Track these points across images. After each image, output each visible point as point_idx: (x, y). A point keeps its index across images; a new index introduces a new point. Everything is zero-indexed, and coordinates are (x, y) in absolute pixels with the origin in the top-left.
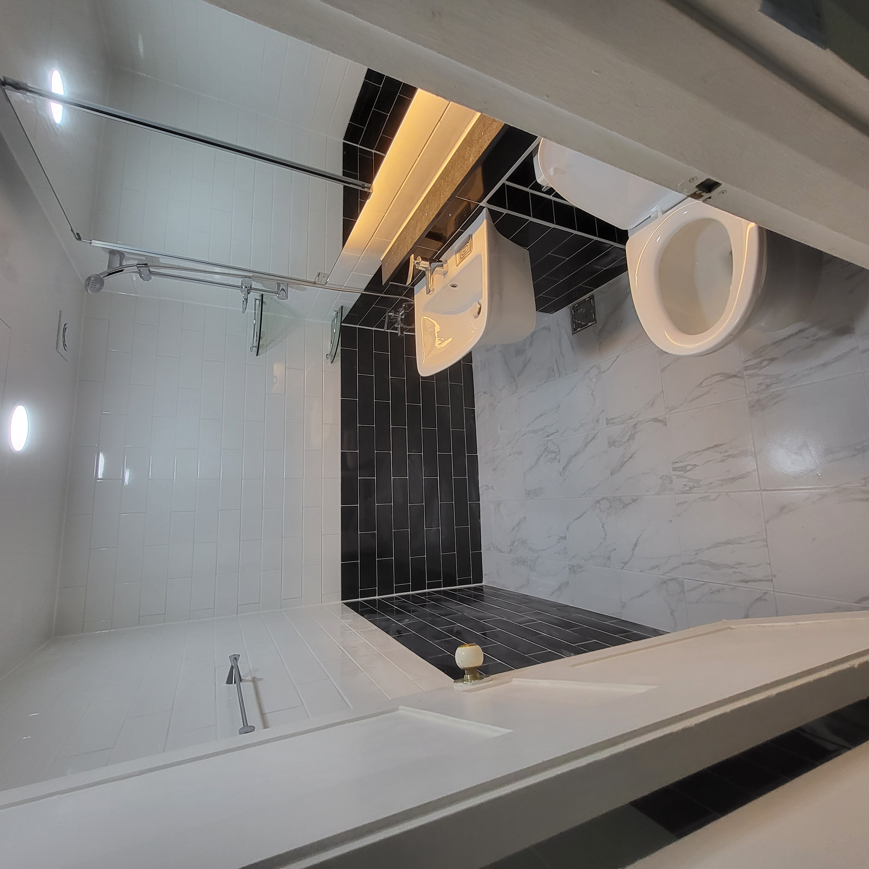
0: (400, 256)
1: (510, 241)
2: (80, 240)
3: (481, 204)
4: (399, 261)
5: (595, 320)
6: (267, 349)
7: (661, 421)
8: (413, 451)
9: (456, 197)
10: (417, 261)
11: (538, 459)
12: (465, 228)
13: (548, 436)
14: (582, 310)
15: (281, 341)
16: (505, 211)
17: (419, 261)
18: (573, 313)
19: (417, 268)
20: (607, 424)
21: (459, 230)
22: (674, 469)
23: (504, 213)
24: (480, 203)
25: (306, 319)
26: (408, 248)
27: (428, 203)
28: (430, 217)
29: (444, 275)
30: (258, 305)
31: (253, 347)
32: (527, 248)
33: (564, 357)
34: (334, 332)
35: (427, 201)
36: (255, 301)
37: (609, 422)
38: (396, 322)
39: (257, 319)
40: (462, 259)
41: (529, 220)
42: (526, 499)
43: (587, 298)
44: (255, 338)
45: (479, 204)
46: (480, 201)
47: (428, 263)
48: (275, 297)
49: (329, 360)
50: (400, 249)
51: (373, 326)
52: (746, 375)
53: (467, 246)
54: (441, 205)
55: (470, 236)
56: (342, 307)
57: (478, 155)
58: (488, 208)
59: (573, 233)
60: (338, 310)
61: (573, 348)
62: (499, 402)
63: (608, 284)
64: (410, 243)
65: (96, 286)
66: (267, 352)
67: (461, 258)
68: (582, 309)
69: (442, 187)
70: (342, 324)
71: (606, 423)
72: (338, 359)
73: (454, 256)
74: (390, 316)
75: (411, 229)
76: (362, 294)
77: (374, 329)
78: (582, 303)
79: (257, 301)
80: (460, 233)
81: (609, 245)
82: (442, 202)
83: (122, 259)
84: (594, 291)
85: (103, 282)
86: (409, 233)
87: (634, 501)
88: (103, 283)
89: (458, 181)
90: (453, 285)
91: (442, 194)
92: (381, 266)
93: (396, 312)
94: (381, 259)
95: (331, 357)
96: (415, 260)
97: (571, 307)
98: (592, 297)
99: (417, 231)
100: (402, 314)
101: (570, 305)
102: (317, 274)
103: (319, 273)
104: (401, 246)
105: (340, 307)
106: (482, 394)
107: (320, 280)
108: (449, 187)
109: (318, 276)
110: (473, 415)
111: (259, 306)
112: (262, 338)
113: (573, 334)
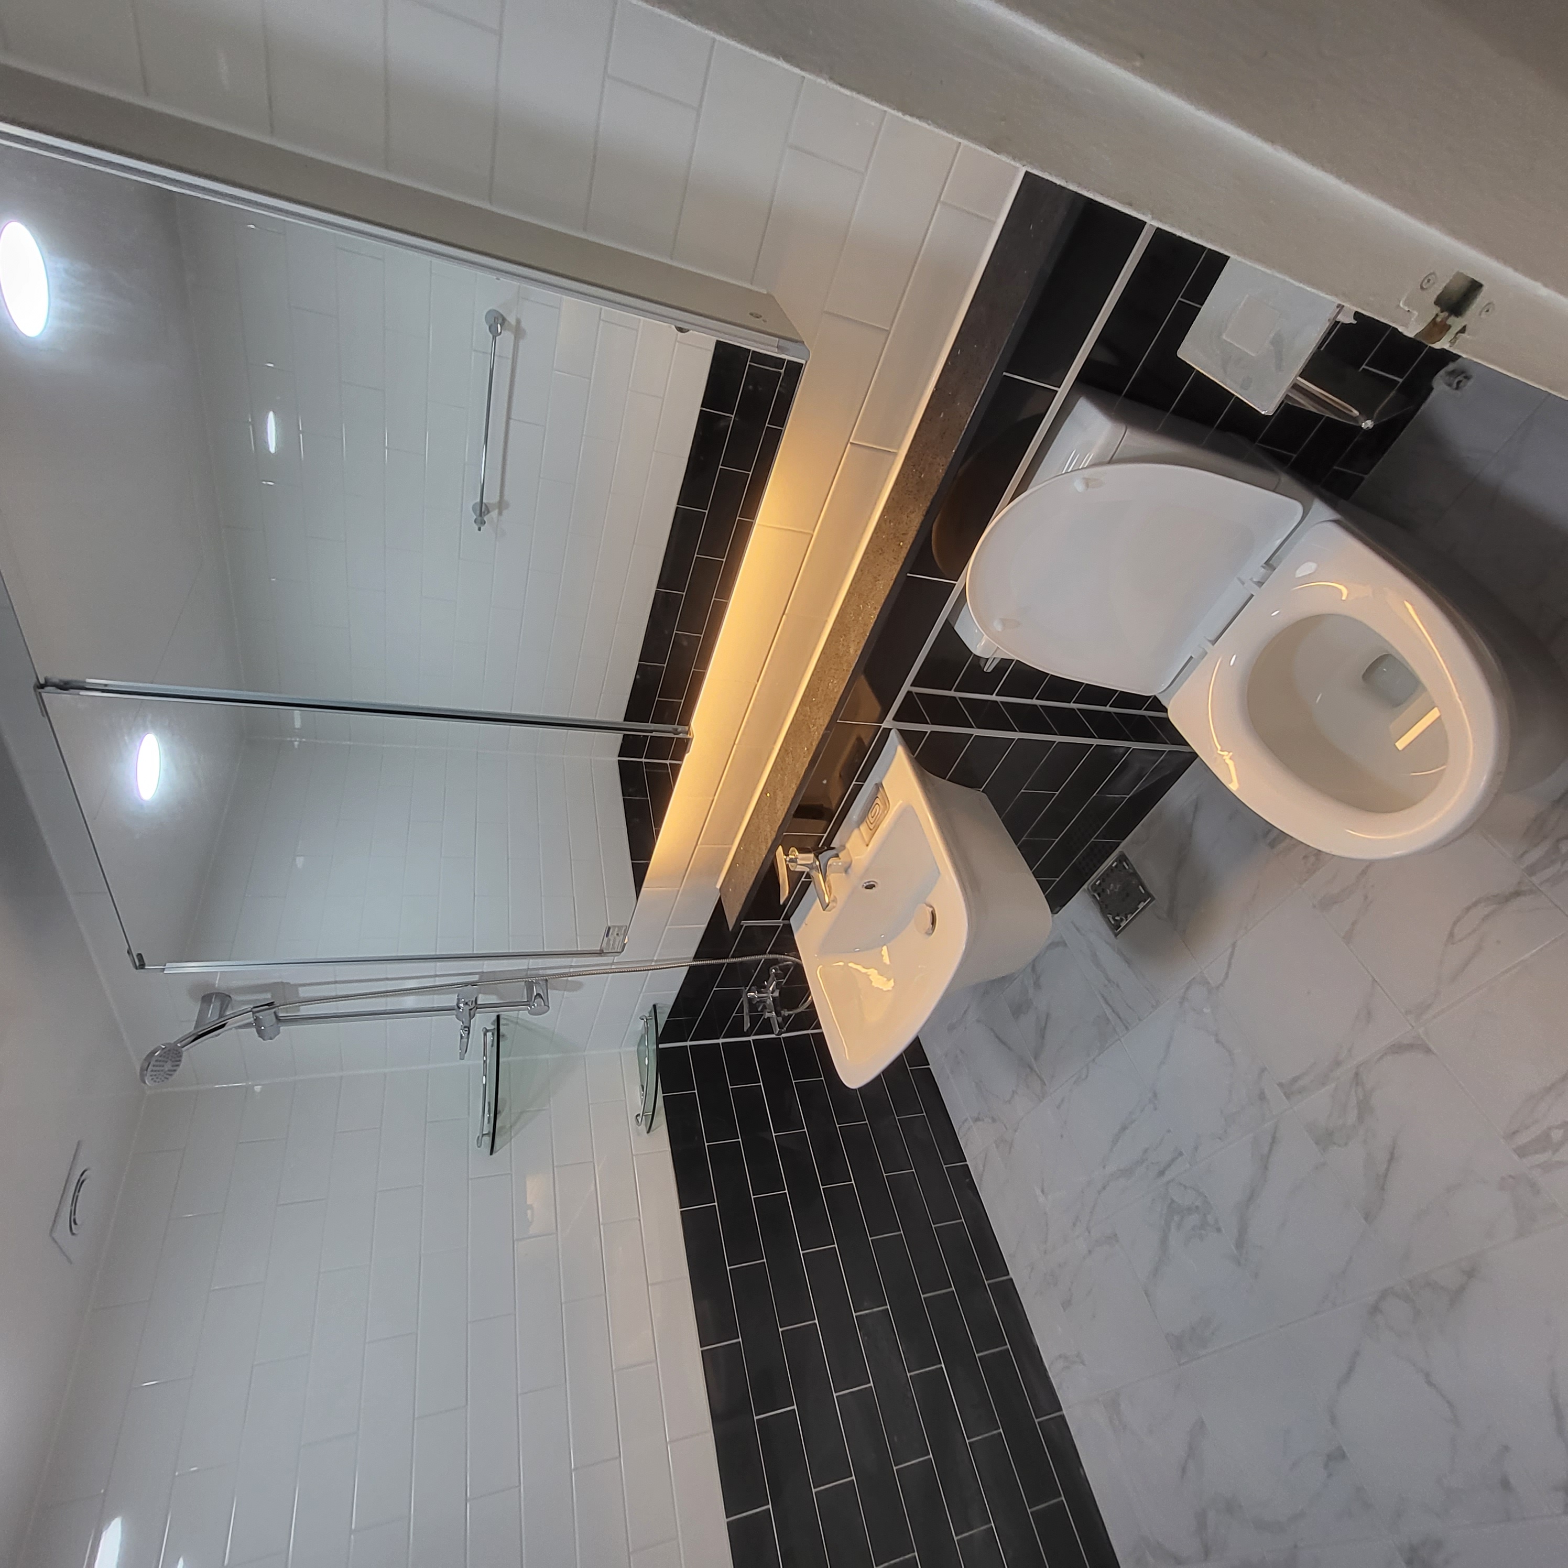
0: (754, 863)
1: (949, 782)
2: (142, 969)
3: (884, 725)
4: (753, 873)
5: (1149, 895)
6: (513, 1134)
7: (1411, 1047)
8: (866, 1304)
9: (838, 721)
10: (791, 856)
11: (1164, 1241)
12: (864, 777)
13: (1162, 1173)
14: (1113, 887)
15: (539, 1110)
16: (928, 728)
17: (793, 857)
18: (1098, 899)
19: (792, 869)
20: (1288, 1097)
21: (854, 783)
22: (1522, 1152)
23: (927, 732)
24: (882, 723)
25: (586, 1053)
26: (767, 843)
27: (788, 754)
28: (798, 772)
29: (846, 871)
30: (491, 1043)
31: (483, 1135)
32: (981, 790)
33: (1118, 986)
34: (647, 1063)
35: (786, 750)
36: (485, 1034)
37: (1290, 1090)
38: (764, 1007)
39: (490, 1073)
40: (873, 831)
41: (972, 735)
42: (1180, 1365)
43: (1113, 863)
44: (487, 1115)
45: (881, 726)
46: (882, 719)
47: (812, 855)
48: (523, 1014)
49: (643, 1128)
50: (751, 851)
51: (719, 1035)
52: (1541, 884)
53: (877, 804)
54: (815, 744)
55: (879, 786)
56: (654, 1006)
57: (863, 637)
58: (898, 730)
59: (1055, 742)
60: (647, 1015)
61: (1128, 962)
62: (1016, 1131)
63: (1142, 825)
64: (770, 832)
65: (163, 1066)
66: (513, 1140)
67: (871, 830)
68: (1112, 885)
69: (809, 716)
70: (661, 1046)
71: (1285, 1094)
72: (661, 1120)
73: (856, 832)
74: (750, 1000)
75: (766, 808)
76: (691, 967)
77: (721, 1041)
78: (1108, 875)
79: (489, 1034)
80: (858, 788)
81: (1123, 749)
82: (815, 738)
83: (224, 1007)
84: (1122, 845)
85: (181, 1056)
86: (763, 818)
87: (1470, 1274)
88: (178, 1059)
89: (837, 692)
90: (867, 884)
91: (811, 726)
92: (720, 898)
93: (760, 987)
94: (718, 886)
95: (646, 1119)
96: (787, 855)
97: (1088, 889)
98: (1122, 858)
99: (779, 806)
100: (773, 989)
101: (1085, 886)
102: (604, 931)
103: (609, 928)
104: (752, 847)
105: (650, 1007)
106: (972, 1123)
107: (611, 942)
108: (822, 710)
109: (607, 936)
110: (967, 1180)
111: (492, 1046)
112: (500, 1112)
113: (1116, 935)
